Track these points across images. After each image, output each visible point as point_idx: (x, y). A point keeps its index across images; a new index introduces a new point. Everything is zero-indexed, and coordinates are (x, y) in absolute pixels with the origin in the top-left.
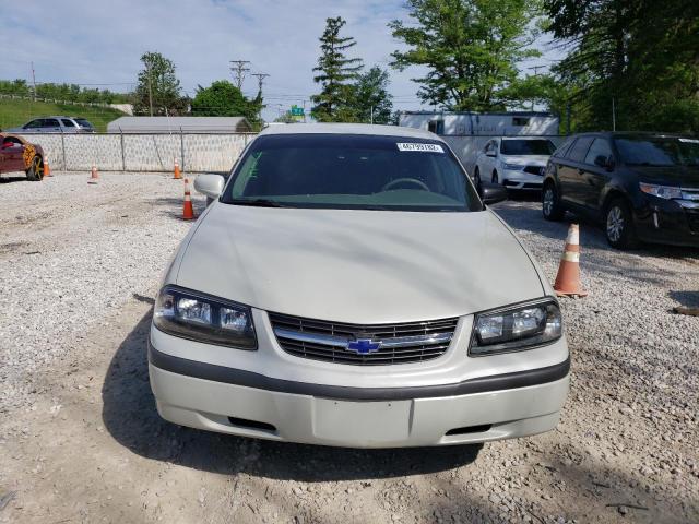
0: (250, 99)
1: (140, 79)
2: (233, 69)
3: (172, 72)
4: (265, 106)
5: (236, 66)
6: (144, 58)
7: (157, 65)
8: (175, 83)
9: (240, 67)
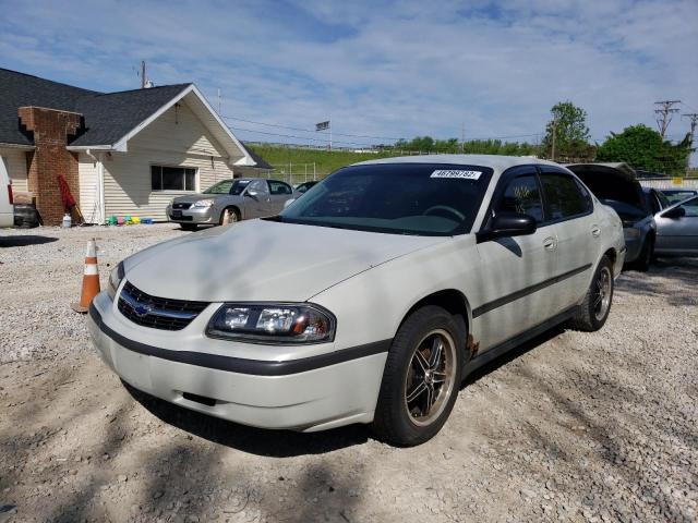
0: (675, 143)
1: (548, 130)
2: (657, 112)
3: (583, 120)
4: (694, 150)
5: (662, 108)
6: (554, 109)
7: (567, 114)
8: (584, 131)
9: (667, 108)
